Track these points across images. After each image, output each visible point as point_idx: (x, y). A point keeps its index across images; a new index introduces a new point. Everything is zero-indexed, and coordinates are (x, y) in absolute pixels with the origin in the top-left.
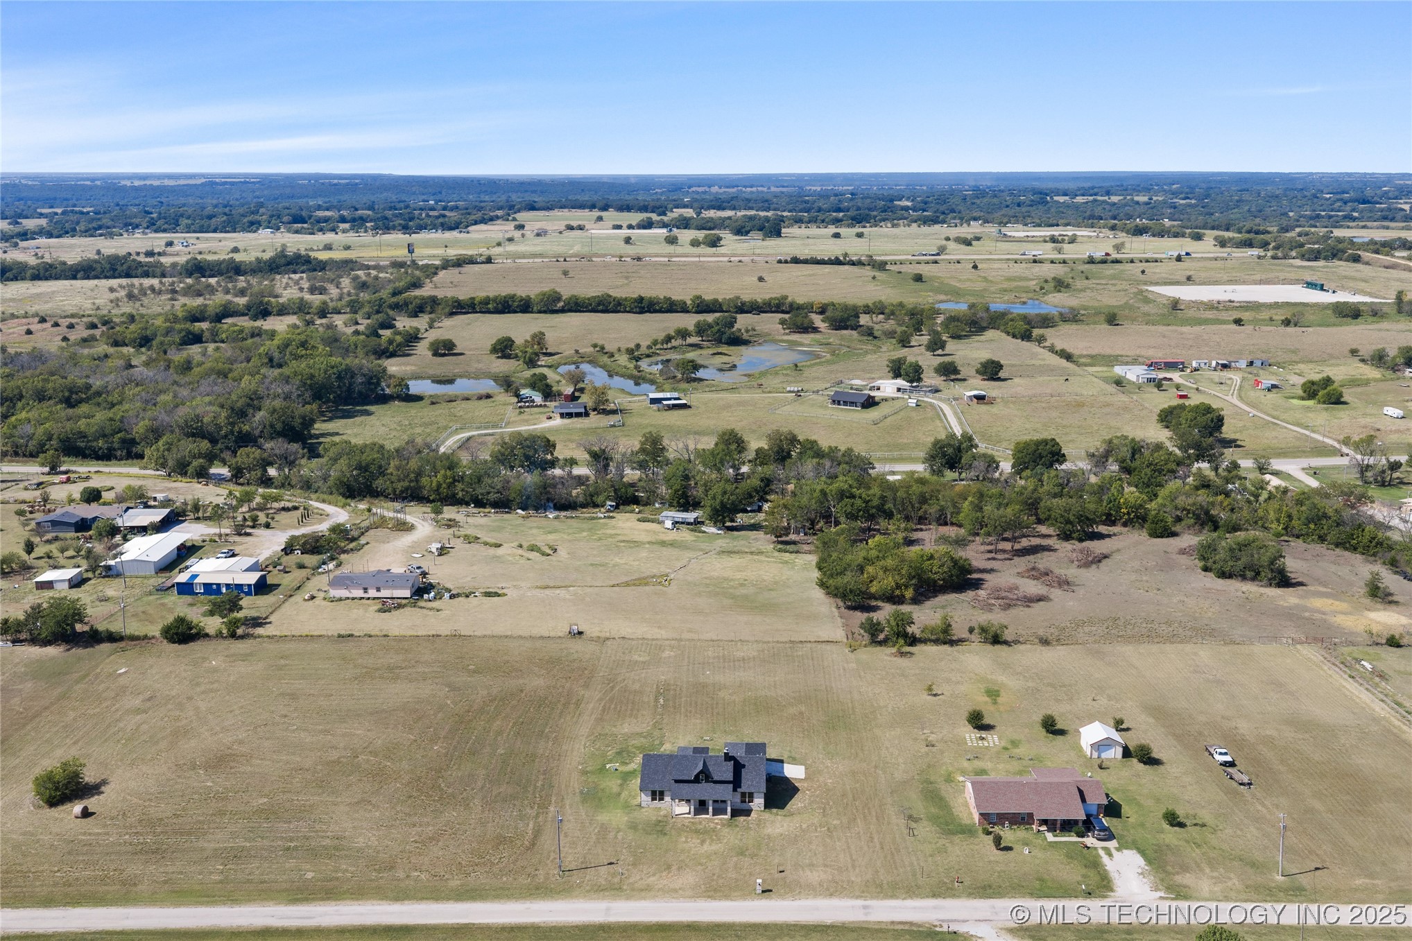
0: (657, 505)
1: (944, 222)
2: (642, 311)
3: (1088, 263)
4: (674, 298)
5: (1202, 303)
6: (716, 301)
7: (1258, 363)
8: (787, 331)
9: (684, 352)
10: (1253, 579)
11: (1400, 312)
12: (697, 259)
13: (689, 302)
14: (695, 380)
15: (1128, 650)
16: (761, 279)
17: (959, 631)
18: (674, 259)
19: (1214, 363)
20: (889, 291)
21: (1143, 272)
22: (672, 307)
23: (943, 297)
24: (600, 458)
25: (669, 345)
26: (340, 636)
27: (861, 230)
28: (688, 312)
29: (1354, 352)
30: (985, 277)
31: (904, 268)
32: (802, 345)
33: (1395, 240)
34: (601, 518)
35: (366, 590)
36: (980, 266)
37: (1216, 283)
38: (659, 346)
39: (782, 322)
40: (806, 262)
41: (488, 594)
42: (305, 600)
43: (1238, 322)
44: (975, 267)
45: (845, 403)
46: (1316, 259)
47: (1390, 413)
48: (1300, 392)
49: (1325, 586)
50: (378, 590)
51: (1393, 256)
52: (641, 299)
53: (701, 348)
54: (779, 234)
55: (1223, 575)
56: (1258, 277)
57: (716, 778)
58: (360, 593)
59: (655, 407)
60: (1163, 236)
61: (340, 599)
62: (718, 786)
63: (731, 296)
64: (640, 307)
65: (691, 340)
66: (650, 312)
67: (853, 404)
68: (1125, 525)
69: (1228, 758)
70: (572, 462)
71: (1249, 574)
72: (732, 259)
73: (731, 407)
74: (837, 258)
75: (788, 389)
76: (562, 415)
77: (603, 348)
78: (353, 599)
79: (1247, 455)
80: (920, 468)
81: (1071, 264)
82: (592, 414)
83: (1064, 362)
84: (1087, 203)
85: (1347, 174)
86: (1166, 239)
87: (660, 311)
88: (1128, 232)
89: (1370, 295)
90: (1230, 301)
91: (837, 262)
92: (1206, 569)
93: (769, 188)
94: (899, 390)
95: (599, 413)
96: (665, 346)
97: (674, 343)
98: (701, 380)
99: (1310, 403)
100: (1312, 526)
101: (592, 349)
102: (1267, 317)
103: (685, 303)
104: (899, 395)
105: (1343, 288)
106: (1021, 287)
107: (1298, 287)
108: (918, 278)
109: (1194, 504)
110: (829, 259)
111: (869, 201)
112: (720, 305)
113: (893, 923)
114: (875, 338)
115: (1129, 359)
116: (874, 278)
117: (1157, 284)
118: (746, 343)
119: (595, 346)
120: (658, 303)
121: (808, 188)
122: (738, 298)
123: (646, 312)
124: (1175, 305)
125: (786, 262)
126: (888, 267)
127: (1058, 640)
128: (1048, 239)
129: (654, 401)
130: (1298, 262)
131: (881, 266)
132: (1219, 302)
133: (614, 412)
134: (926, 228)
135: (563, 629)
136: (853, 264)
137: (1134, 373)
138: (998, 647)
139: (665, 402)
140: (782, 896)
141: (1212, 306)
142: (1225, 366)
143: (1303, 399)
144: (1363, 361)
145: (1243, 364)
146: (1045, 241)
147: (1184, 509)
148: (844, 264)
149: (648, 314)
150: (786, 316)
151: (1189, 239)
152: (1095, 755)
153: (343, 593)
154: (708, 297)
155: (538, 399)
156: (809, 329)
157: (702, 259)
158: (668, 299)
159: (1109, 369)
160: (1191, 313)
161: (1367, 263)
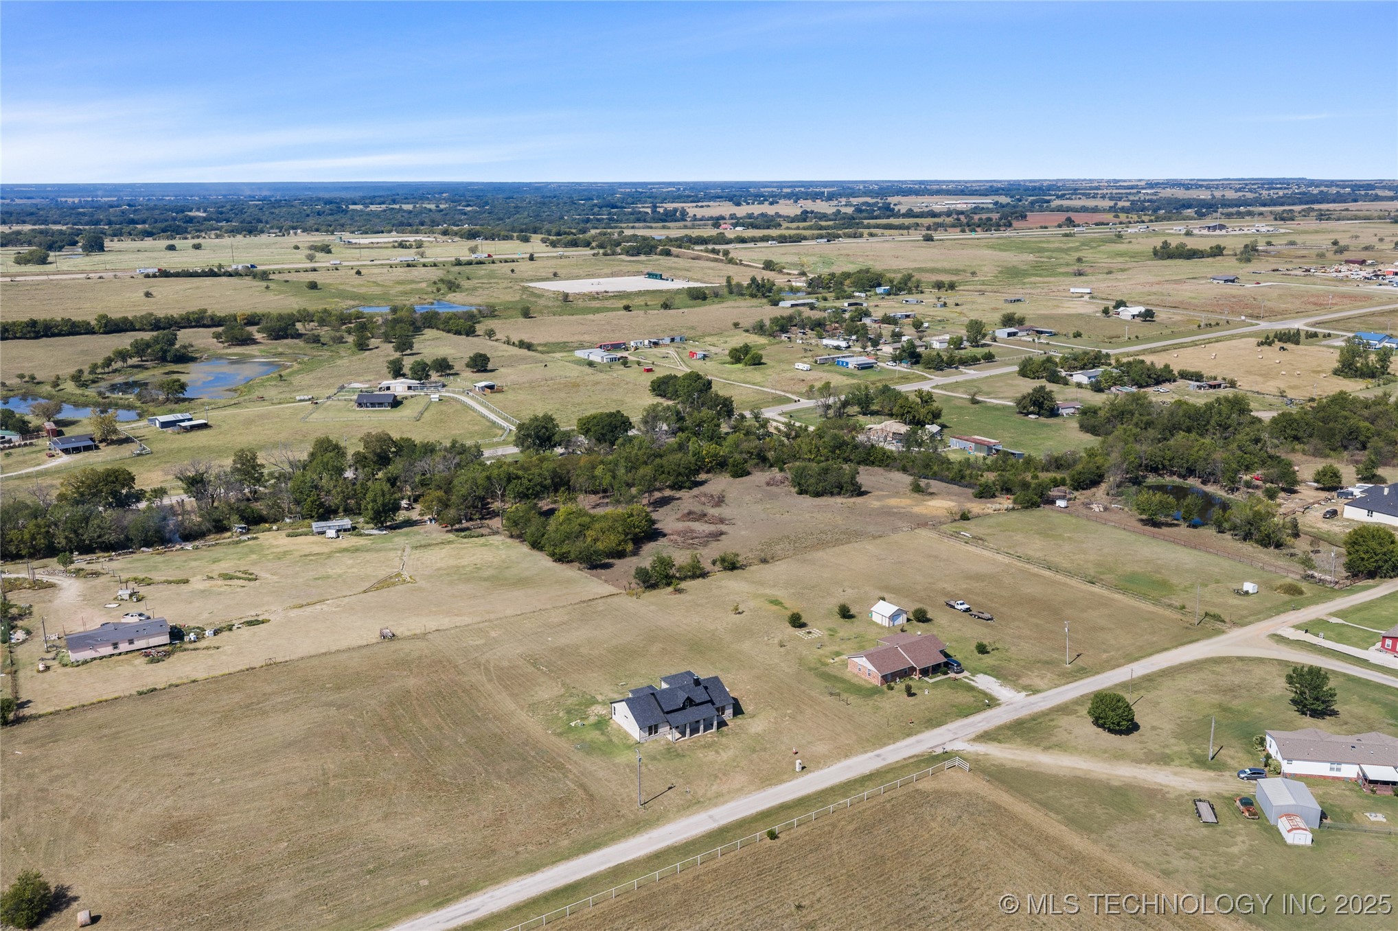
0: (288, 520)
1: (262, 232)
2: (37, 336)
3: (456, 265)
4: (73, 319)
5: (584, 294)
6: (126, 319)
7: (678, 339)
8: (226, 344)
9: (131, 375)
10: (839, 494)
11: (731, 292)
12: (45, 278)
13: (93, 323)
14: (184, 400)
15: (819, 555)
16: (148, 295)
17: (706, 565)
18: (18, 279)
19: (646, 342)
20: (292, 299)
21: (513, 271)
22: (74, 329)
23: (357, 302)
24: (196, 484)
25: (111, 369)
26: (140, 693)
27: (196, 241)
28: (94, 333)
29: (736, 325)
30: (374, 282)
31: (292, 277)
32: (255, 357)
33: (683, 237)
34: (245, 541)
35: (115, 646)
36: (363, 272)
37: (578, 277)
38: (99, 370)
39: (217, 336)
40: (177, 275)
41: (250, 623)
42: (39, 671)
43: (627, 308)
44: (359, 273)
45: (373, 405)
46: (638, 254)
47: (800, 367)
48: (728, 359)
49: (882, 490)
50: (131, 642)
51: (693, 249)
52: (33, 323)
53: (147, 369)
54: (101, 248)
55: (818, 494)
56: (606, 271)
57: (697, 701)
58: (109, 650)
59: (170, 430)
60: (493, 240)
61: (85, 662)
62: (700, 707)
63: (143, 313)
64: (34, 332)
65: (130, 362)
66: (46, 336)
67: (381, 405)
68: (708, 472)
69: (966, 606)
70: (160, 492)
71: (835, 491)
72: (90, 275)
73: (253, 421)
74: (211, 270)
75: (298, 398)
76: (66, 451)
77: (33, 378)
78: (101, 658)
79: (745, 409)
80: (512, 451)
81: (442, 266)
82: (101, 445)
83: (524, 352)
84: (385, 211)
85: (577, 183)
86: (497, 242)
87: (60, 334)
88: (461, 237)
89: (697, 280)
90: (606, 292)
91: (211, 274)
92: (801, 492)
93: (12, 200)
94: (409, 388)
95: (108, 444)
96: (107, 370)
97: (115, 366)
98: (190, 400)
99: (740, 366)
100: (837, 452)
101: (18, 380)
102: (643, 303)
103: (89, 323)
104: (412, 393)
105: (679, 277)
106: (416, 289)
107: (641, 278)
108: (313, 286)
109: (756, 447)
110: (203, 271)
111: (157, 212)
112: (132, 323)
113: (905, 759)
114: (323, 344)
115: (576, 345)
116: (267, 287)
117: (532, 281)
118: (193, 360)
119: (21, 376)
120: (56, 326)
121: (63, 199)
122: (151, 314)
123: (42, 336)
124: (566, 297)
125: (154, 276)
126: (271, 277)
127: (772, 558)
128: (396, 244)
129: (165, 425)
130: (624, 257)
131: (264, 276)
132: (597, 293)
133: (127, 440)
134: (252, 237)
135: (374, 637)
136: (230, 275)
137: (597, 356)
138: (735, 571)
139: (183, 424)
140: (817, 768)
141: (594, 297)
142: (656, 344)
143: (732, 363)
144: (747, 331)
145: (667, 341)
146: (394, 247)
147: (749, 452)
148: (220, 276)
149: (44, 339)
150: (220, 329)
151: (518, 242)
152: (891, 623)
153: (88, 654)
154: (115, 315)
155: (16, 438)
156: (248, 341)
157: (51, 277)
158: (67, 321)
159: (569, 354)
160: (581, 303)
161: (677, 256)
